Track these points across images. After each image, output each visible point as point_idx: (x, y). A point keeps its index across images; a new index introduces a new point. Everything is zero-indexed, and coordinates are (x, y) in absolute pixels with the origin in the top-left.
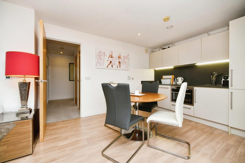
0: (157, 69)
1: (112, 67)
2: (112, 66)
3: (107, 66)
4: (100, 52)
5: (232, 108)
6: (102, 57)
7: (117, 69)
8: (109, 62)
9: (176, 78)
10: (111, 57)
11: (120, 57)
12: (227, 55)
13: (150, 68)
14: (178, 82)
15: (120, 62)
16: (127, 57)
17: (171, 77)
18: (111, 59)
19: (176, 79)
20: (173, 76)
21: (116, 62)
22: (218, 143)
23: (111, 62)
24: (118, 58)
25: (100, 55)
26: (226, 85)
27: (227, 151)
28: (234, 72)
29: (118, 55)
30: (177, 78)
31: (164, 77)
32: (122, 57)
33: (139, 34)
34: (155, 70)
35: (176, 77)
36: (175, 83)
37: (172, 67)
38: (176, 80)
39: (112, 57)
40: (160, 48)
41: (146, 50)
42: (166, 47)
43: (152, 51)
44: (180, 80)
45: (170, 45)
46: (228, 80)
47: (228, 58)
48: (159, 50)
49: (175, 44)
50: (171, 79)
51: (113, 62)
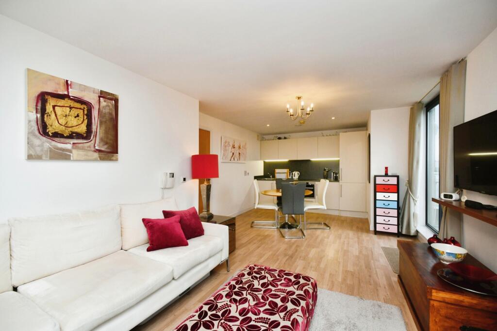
0: (267, 161)
1: (234, 160)
3: (230, 159)
4: (226, 142)
5: (341, 196)
6: (227, 148)
9: (292, 172)
10: (234, 148)
12: (337, 152)
13: (261, 159)
15: (239, 154)
17: (286, 170)
18: (233, 150)
19: (292, 174)
20: (288, 170)
21: (237, 153)
23: (233, 153)
28: (342, 170)
29: (239, 144)
30: (294, 173)
31: (277, 171)
32: (241, 147)
33: (268, 125)
34: (264, 162)
35: (291, 171)
36: (291, 178)
37: (286, 160)
40: (273, 136)
41: (258, 136)
42: (282, 136)
43: (263, 138)
44: (296, 175)
45: (286, 135)
46: (338, 175)
47: (339, 157)
48: (273, 140)
49: (290, 134)
50: (285, 173)
51: (235, 154)
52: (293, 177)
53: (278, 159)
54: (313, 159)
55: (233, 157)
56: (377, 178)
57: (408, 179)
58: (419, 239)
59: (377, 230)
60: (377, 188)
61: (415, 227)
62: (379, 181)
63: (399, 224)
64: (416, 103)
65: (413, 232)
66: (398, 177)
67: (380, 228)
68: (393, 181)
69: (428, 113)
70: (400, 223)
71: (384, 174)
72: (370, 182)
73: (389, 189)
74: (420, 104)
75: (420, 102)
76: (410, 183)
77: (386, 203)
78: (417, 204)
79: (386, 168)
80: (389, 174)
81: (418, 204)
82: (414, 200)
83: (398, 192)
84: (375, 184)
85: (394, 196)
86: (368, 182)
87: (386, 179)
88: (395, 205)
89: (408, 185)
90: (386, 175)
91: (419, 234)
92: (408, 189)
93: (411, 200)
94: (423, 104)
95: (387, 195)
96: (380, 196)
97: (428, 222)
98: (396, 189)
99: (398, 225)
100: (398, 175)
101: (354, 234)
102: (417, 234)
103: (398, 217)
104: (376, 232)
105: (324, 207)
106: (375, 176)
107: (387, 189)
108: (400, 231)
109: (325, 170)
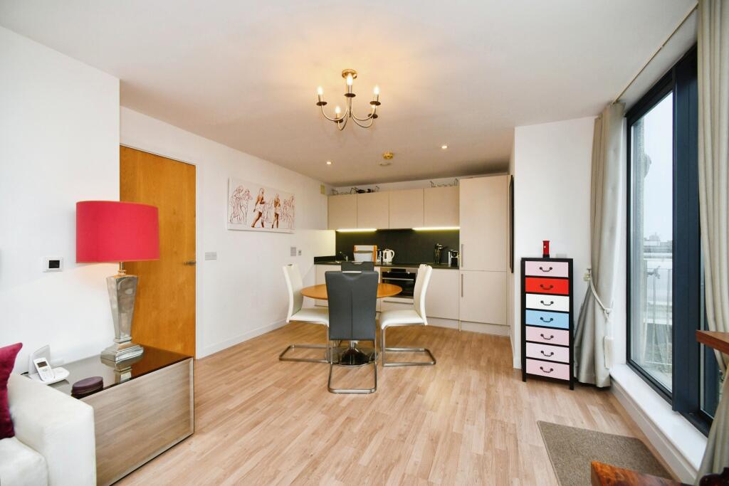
0: (341, 230)
1: (263, 226)
2: (262, 224)
3: (251, 224)
4: (239, 191)
5: (462, 296)
6: (244, 202)
7: (273, 230)
8: (256, 214)
9: (382, 250)
10: (261, 203)
11: (277, 203)
12: (456, 216)
13: (329, 228)
14: (386, 258)
15: (277, 215)
16: (290, 204)
17: (371, 248)
18: (260, 208)
19: (382, 253)
20: (376, 246)
21: (269, 214)
22: (453, 343)
23: (260, 214)
24: (273, 205)
25: (239, 197)
26: (455, 265)
27: (463, 347)
28: (464, 247)
29: (274, 197)
30: (384, 252)
31: (358, 248)
32: (281, 202)
34: (336, 232)
35: (381, 248)
36: (380, 260)
37: (373, 230)
38: (382, 255)
39: (263, 203)
40: (350, 188)
41: (322, 187)
42: (365, 188)
43: (333, 190)
44: (389, 256)
45: (372, 187)
46: (457, 257)
47: (458, 224)
48: (351, 193)
49: (379, 185)
50: (372, 252)
51: (264, 215)
52: (384, 260)
53: (357, 227)
54: (416, 229)
55: (260, 221)
56: (527, 263)
57: (590, 267)
58: (616, 395)
59: (528, 371)
60: (528, 285)
61: (607, 369)
62: (532, 269)
63: (573, 363)
64: (609, 103)
65: (602, 381)
66: (570, 262)
67: (532, 368)
68: (561, 270)
69: (632, 128)
70: (575, 359)
71: (540, 254)
72: (513, 271)
73: (552, 287)
74: (618, 105)
75: (617, 101)
76: (595, 275)
77: (547, 316)
78: (609, 320)
79: (546, 243)
80: (552, 255)
81: (611, 318)
82: (604, 310)
83: (570, 294)
84: (523, 277)
85: (562, 303)
86: (510, 270)
87: (546, 265)
88: (564, 321)
89: (590, 279)
90: (546, 257)
91: (614, 384)
92: (590, 287)
93: (599, 312)
94: (624, 105)
95: (547, 299)
96: (533, 300)
97: (632, 358)
98: (566, 286)
99: (571, 364)
100: (569, 257)
101: (480, 380)
102: (611, 383)
103: (571, 347)
104: (526, 377)
105: (424, 320)
106: (524, 260)
107: (547, 286)
108: (575, 375)
109: (437, 247)
